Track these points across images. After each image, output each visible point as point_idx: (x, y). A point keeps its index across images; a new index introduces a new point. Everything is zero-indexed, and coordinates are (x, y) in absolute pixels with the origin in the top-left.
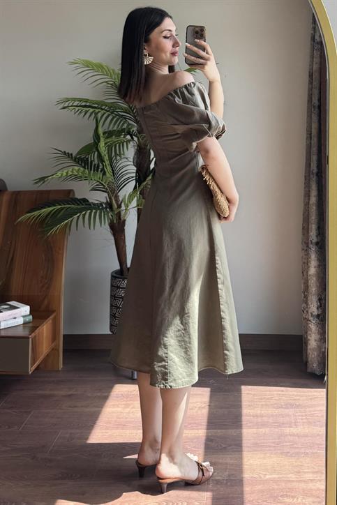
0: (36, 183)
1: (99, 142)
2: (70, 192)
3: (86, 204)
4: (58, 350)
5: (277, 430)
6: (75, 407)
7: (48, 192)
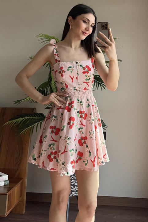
0: (15, 103)
1: (51, 81)
2: (34, 109)
3: (42, 117)
7: (22, 109)
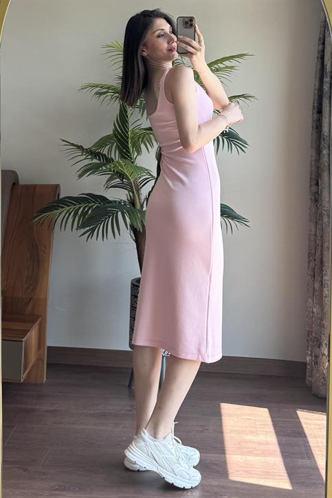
2: (57, 187)
4: (43, 361)
6: (61, 423)
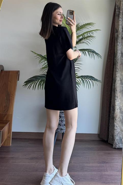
5: (99, 173)
6: (15, 162)
